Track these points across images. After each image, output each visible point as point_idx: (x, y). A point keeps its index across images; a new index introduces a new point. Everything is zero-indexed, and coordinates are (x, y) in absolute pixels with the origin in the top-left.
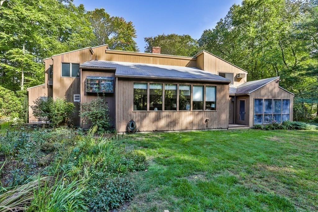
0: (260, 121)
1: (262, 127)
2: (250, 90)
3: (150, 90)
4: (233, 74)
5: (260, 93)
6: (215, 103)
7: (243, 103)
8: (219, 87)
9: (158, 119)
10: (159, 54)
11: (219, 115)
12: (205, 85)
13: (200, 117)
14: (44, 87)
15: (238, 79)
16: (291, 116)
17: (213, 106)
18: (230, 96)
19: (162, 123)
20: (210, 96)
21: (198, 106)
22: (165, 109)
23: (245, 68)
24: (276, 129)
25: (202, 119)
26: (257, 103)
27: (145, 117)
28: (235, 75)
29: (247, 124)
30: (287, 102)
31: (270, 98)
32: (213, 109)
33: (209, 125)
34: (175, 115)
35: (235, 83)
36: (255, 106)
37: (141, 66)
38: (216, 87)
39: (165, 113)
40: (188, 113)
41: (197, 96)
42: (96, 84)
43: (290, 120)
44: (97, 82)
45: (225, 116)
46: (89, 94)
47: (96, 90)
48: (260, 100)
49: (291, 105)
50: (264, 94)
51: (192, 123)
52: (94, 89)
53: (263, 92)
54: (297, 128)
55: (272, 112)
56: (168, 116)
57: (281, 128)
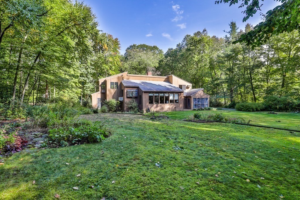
0: (196, 108)
1: (196, 109)
2: (192, 94)
3: (160, 96)
4: (185, 85)
5: (195, 96)
6: (178, 100)
7: (189, 100)
8: (179, 94)
9: (157, 107)
10: (151, 76)
11: (180, 105)
12: (174, 93)
13: (172, 106)
14: (99, 94)
15: (188, 88)
16: (209, 105)
17: (177, 101)
18: (184, 97)
19: (158, 109)
20: (176, 98)
21: (172, 101)
22: (160, 103)
23: (191, 82)
24: (205, 110)
25: (173, 107)
26: (195, 100)
27: (153, 106)
28: (186, 86)
29: (191, 109)
30: (207, 99)
31: (200, 97)
32: (177, 103)
33: (176, 109)
34: (163, 105)
35: (186, 89)
36: (194, 101)
37: (146, 83)
38: (178, 94)
39: (159, 105)
40: (168, 104)
41: (171, 98)
42: (131, 93)
43: (207, 107)
44: (131, 92)
45: (181, 105)
46: (128, 97)
47: (131, 96)
48: (196, 98)
49: (209, 99)
50: (197, 96)
51: (169, 108)
52: (130, 95)
53: (196, 95)
54: (209, 110)
55: (200, 103)
56: (161, 106)
57: (204, 110)
